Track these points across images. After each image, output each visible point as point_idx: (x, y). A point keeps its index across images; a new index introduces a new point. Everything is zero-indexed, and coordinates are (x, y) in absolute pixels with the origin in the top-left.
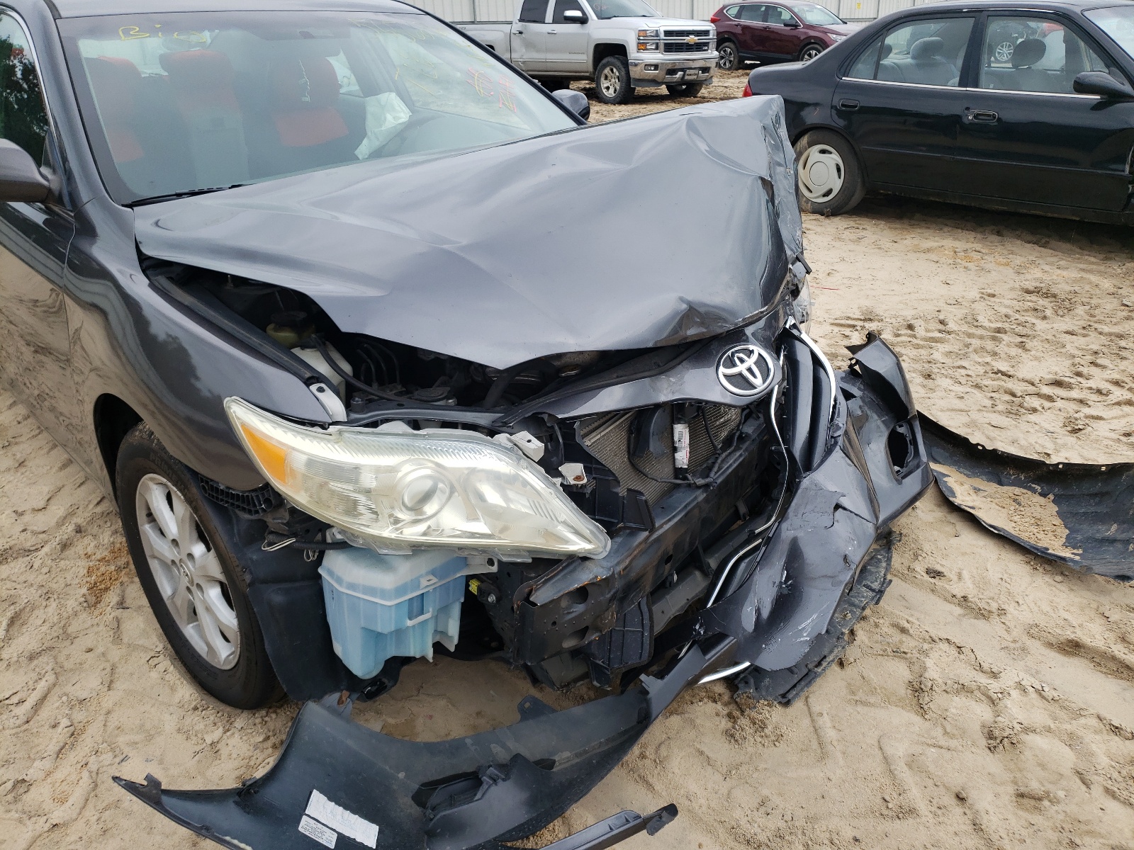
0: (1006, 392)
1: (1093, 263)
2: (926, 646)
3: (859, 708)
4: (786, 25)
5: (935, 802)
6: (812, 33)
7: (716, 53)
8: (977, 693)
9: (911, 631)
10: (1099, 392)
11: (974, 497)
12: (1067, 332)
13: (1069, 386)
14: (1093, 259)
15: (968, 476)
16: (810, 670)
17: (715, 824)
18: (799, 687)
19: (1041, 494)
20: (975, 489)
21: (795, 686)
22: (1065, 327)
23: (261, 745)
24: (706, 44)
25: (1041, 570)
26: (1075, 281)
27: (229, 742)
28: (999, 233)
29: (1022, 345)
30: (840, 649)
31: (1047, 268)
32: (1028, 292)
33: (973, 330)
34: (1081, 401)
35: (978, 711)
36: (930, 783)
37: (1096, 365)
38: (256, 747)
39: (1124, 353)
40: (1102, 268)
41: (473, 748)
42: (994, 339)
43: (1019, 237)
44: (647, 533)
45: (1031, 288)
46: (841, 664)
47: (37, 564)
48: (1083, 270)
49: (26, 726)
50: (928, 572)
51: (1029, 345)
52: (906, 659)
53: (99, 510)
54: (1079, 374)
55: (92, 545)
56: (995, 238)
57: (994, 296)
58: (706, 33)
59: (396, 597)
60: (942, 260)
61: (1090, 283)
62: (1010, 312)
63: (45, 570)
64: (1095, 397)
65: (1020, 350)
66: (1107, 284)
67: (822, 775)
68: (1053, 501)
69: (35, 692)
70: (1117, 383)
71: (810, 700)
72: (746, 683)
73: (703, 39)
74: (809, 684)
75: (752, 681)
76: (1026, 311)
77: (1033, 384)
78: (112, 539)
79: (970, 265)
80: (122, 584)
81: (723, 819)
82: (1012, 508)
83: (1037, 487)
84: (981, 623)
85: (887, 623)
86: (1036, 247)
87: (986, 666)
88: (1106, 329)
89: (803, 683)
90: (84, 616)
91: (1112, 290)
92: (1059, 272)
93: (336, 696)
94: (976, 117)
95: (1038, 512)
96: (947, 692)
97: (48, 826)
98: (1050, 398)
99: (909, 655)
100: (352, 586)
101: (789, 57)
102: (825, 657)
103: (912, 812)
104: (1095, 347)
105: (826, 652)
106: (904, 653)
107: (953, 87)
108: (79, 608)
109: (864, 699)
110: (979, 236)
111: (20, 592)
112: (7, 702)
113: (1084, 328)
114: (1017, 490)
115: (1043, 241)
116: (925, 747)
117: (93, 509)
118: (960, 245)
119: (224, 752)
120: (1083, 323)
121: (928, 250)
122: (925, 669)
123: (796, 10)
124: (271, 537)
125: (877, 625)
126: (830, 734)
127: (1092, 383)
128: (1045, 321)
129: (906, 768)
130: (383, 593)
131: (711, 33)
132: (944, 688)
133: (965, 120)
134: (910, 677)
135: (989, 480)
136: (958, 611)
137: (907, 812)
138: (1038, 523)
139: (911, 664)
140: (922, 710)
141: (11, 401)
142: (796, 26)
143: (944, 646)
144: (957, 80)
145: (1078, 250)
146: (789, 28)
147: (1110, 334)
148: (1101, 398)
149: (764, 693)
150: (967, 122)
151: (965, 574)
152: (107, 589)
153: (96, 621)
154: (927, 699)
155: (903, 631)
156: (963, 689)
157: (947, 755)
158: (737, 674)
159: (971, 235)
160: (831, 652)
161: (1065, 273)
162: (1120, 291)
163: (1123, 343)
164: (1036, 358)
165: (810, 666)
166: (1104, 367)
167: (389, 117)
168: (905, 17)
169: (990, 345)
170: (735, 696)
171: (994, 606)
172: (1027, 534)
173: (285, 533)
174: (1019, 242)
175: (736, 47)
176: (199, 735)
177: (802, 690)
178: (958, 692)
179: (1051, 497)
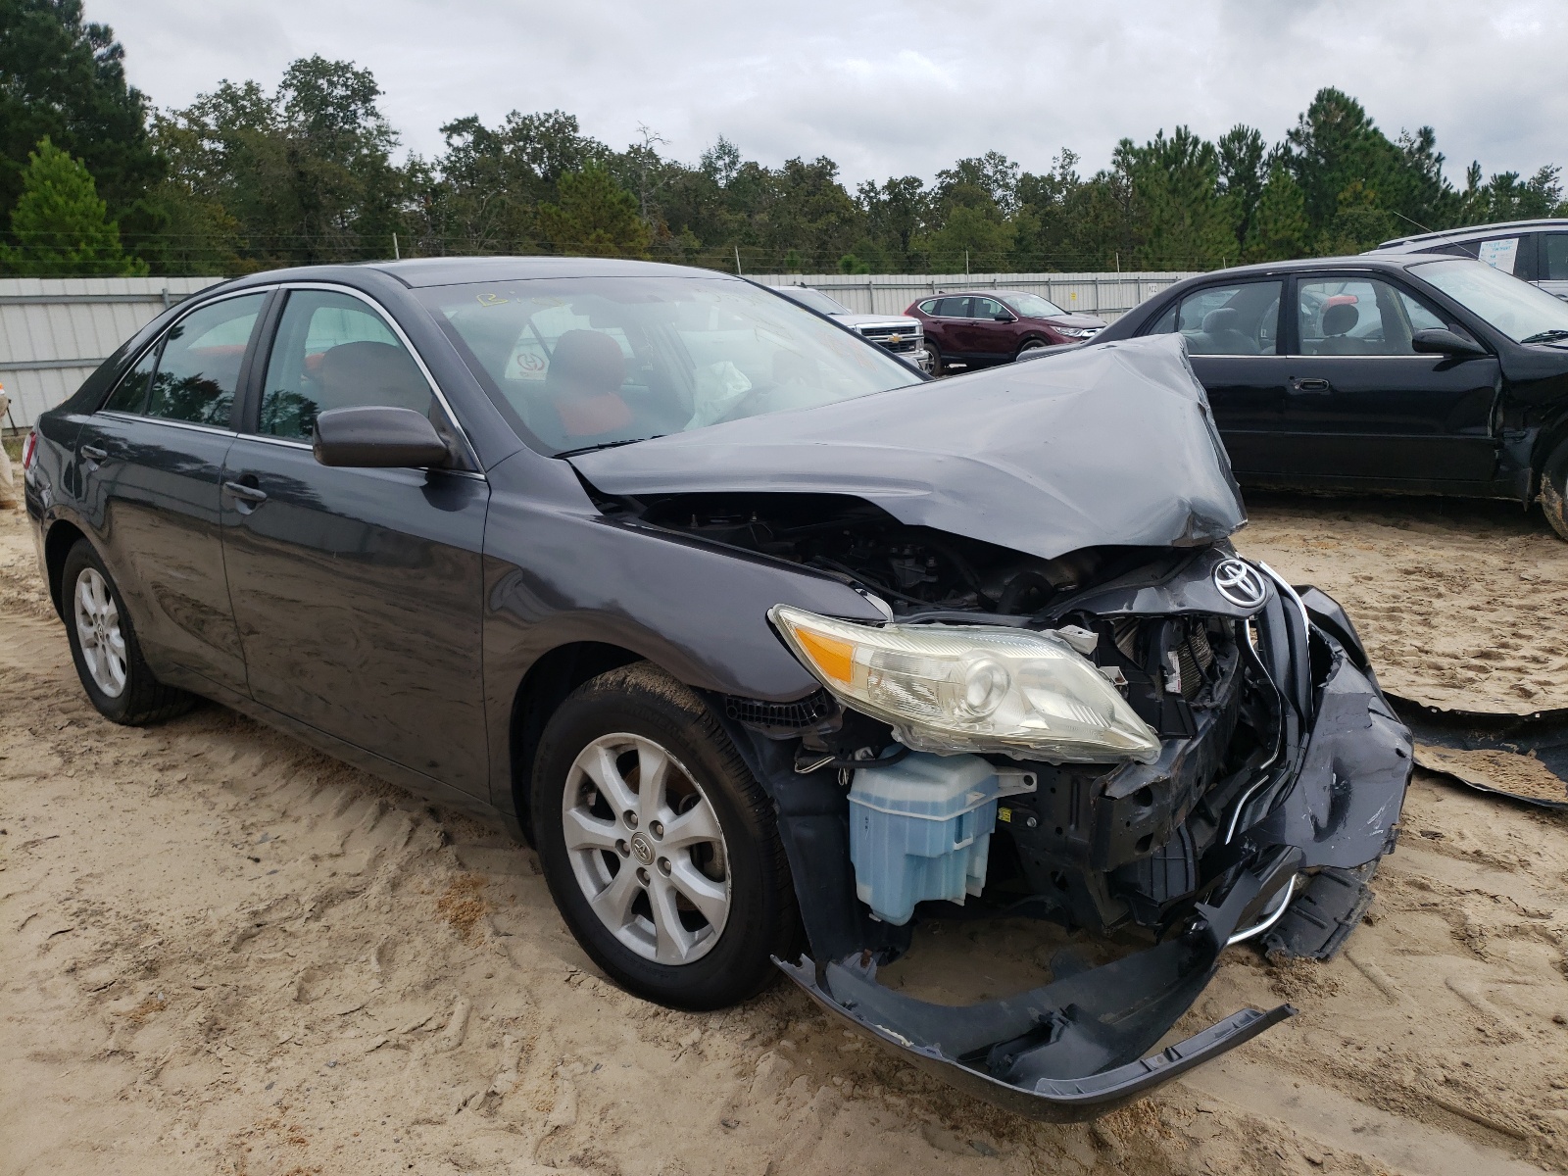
0: (1429, 667)
1: (1468, 542)
2: (1455, 899)
3: (1409, 957)
4: (997, 319)
5: (1533, 1028)
6: (1032, 327)
7: (925, 353)
8: (1532, 934)
9: (1432, 887)
10: (1535, 660)
11: (1442, 763)
12: (1471, 608)
13: (1499, 657)
14: (1467, 538)
15: (1426, 745)
16: (1340, 924)
17: (1305, 1065)
18: (1334, 941)
19: (1518, 753)
20: (1439, 755)
21: (1328, 941)
22: (1467, 604)
23: (749, 1043)
24: (913, 343)
25: (1550, 822)
26: (1456, 559)
27: (711, 1042)
28: (1346, 519)
29: (1426, 623)
30: (1366, 900)
31: (1419, 549)
32: (1408, 572)
33: (1363, 612)
34: (1519, 670)
35: (1542, 951)
36: (1520, 1013)
37: (1521, 636)
38: (744, 1044)
39: (1546, 623)
40: (1482, 545)
41: (1009, 1012)
42: (1391, 618)
43: (1372, 521)
44: (1185, 742)
45: (1411, 569)
46: (1368, 921)
47: (373, 904)
48: (1462, 548)
49: (460, 1049)
50: (1424, 834)
51: (1435, 621)
52: (1438, 912)
53: (414, 848)
54: (1504, 646)
55: (426, 882)
56: (1343, 523)
57: (1371, 579)
58: (911, 329)
59: (948, 813)
60: (1293, 549)
61: (1475, 560)
62: (1397, 592)
63: (385, 909)
64: (1533, 666)
65: (1426, 629)
66: (1495, 561)
67: (1400, 1014)
68: (1536, 757)
69: (453, 1017)
70: (1551, 651)
71: (1351, 954)
72: (1275, 941)
73: (908, 337)
74: (1344, 937)
75: (1280, 939)
76: (1416, 590)
77: (1456, 658)
78: (449, 874)
79: (1328, 552)
80: (487, 915)
81: (1311, 1059)
82: (1491, 769)
83: (1512, 746)
84: (1506, 875)
85: (1401, 881)
86: (1396, 530)
87: (1530, 909)
88: (1516, 602)
89: (1337, 937)
90: (460, 947)
91: (1503, 566)
92: (1434, 552)
93: (858, 956)
94: (1303, 386)
95: (1523, 769)
96: (1498, 936)
97: (548, 1130)
98: (1482, 669)
99: (1440, 908)
100: (897, 805)
101: (1005, 356)
102: (1352, 910)
103: (1514, 1036)
104: (1511, 620)
105: (1351, 905)
106: (1435, 905)
107: (1269, 355)
108: (451, 940)
109: (1410, 948)
110: (1324, 523)
111: (371, 930)
112: (424, 1028)
113: (1488, 603)
114: (1491, 752)
115: (1402, 523)
116: (1500, 984)
117: (402, 850)
118: (1308, 534)
119: (710, 1053)
120: (1486, 599)
121: (1272, 540)
122: (1466, 918)
123: (1006, 301)
124: (803, 760)
125: (1391, 885)
126: (1389, 981)
127: (1522, 653)
128: (1441, 600)
129: (1488, 1003)
130: (935, 808)
131: (917, 329)
132: (1495, 932)
133: (1290, 391)
134: (1448, 928)
135: (1453, 747)
136: (1475, 866)
137: (1507, 1038)
138: (1527, 778)
139: (1446, 916)
140: (1479, 955)
141: (232, 754)
142: (1010, 320)
143: (1477, 897)
144: (1273, 348)
145: (1445, 530)
146: (1001, 322)
147: (1520, 607)
148: (1539, 666)
149: (1297, 950)
150: (1292, 392)
151: (1465, 832)
152: (472, 921)
153: (478, 950)
154: (1480, 945)
155: (1423, 887)
156: (1517, 931)
157: (1528, 989)
158: (1260, 935)
159: (1316, 522)
160: (1357, 904)
161: (1441, 552)
162: (1513, 566)
163: (1540, 614)
164: (1449, 634)
165: (1341, 919)
166: (1529, 638)
167: (730, 385)
168: (1199, 284)
169: (1389, 625)
170: (1267, 955)
171: (1513, 859)
172: (1521, 790)
173: (825, 750)
174: (1374, 526)
175: (937, 348)
176: (672, 1040)
177: (1339, 942)
178: (1511, 936)
179: (1533, 753)
